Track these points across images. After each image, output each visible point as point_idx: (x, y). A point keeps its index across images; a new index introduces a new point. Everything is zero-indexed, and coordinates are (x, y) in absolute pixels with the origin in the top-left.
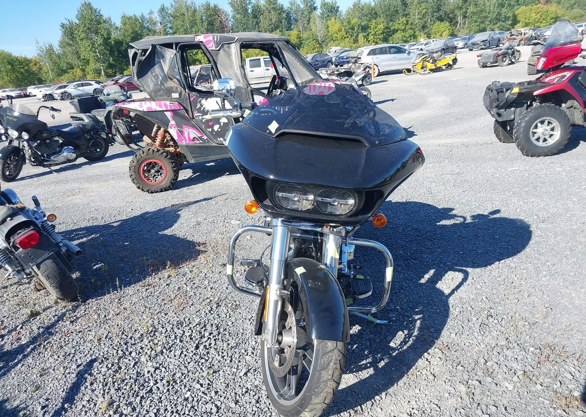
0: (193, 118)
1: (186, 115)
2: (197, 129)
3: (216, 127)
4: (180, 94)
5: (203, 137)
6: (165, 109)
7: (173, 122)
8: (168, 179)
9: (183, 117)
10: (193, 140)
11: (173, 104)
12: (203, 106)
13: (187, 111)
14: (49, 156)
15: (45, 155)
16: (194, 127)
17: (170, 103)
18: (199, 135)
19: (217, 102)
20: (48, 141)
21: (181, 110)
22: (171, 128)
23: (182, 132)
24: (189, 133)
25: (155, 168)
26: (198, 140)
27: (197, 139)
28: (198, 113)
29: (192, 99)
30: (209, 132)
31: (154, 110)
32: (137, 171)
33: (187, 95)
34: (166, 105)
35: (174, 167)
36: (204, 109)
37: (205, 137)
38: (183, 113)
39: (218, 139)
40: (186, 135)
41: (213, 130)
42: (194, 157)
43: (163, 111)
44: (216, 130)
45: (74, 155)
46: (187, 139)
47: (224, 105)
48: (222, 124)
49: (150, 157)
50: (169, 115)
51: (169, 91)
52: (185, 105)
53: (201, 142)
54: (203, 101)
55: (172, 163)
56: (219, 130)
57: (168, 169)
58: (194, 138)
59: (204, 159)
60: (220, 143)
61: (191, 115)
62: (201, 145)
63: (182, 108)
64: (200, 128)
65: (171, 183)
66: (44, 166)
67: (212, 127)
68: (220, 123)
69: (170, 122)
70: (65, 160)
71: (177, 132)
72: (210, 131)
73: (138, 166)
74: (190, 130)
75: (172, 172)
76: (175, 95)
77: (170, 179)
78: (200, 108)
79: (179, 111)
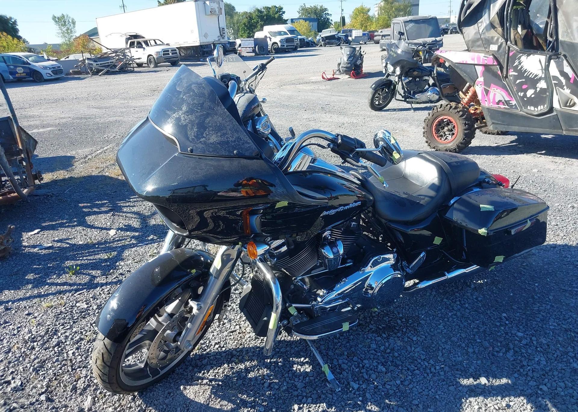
0: (507, 77)
1: (499, 72)
2: (507, 90)
3: (530, 93)
4: (499, 47)
5: (510, 102)
6: (476, 63)
7: (481, 79)
8: (456, 141)
9: (495, 75)
10: (498, 103)
11: (488, 57)
12: (522, 64)
13: (501, 68)
14: (415, 93)
15: (412, 92)
16: (504, 87)
17: (485, 57)
18: (507, 99)
19: (540, 61)
20: (418, 79)
21: (494, 65)
22: (477, 85)
23: (487, 92)
24: (495, 94)
25: (449, 126)
26: (504, 105)
27: (503, 102)
28: (514, 71)
29: (511, 54)
30: (520, 96)
31: (464, 62)
32: (429, 126)
33: (507, 48)
34: (479, 58)
35: (466, 130)
36: (522, 67)
37: (514, 102)
38: (496, 70)
39: (529, 106)
40: (491, 96)
41: (525, 95)
42: (493, 123)
43: (475, 65)
44: (528, 96)
45: (437, 97)
46: (491, 101)
47: (548, 65)
48: (538, 89)
49: (445, 113)
50: (479, 70)
51: (489, 42)
52: (501, 61)
53: (507, 107)
54: (524, 58)
55: (465, 124)
56: (533, 96)
57: (459, 130)
58: (500, 101)
59: (504, 128)
60: (529, 112)
61: (505, 73)
62: (506, 111)
63: (495, 63)
64: (511, 91)
65: (458, 146)
66: (408, 102)
67: (525, 91)
68: (535, 88)
69: (478, 78)
70: (427, 100)
71: (482, 91)
72: (522, 95)
73: (431, 120)
74: (499, 91)
75: (462, 135)
76: (494, 48)
77: (458, 141)
78: (517, 66)
79: (491, 67)
